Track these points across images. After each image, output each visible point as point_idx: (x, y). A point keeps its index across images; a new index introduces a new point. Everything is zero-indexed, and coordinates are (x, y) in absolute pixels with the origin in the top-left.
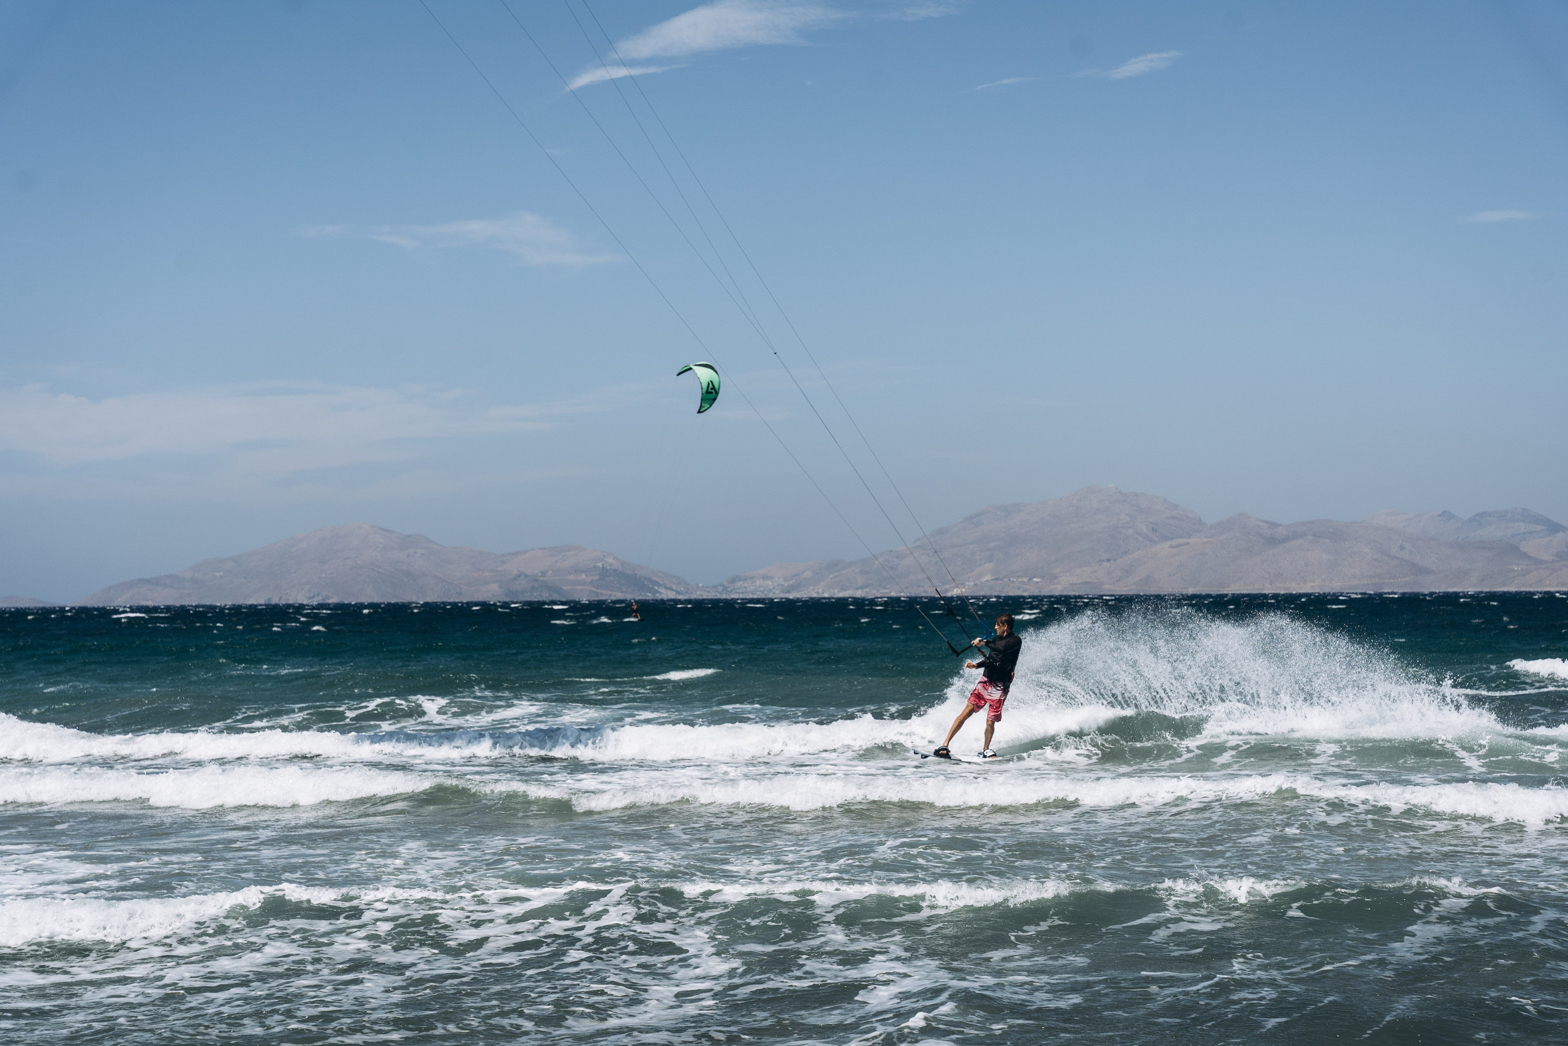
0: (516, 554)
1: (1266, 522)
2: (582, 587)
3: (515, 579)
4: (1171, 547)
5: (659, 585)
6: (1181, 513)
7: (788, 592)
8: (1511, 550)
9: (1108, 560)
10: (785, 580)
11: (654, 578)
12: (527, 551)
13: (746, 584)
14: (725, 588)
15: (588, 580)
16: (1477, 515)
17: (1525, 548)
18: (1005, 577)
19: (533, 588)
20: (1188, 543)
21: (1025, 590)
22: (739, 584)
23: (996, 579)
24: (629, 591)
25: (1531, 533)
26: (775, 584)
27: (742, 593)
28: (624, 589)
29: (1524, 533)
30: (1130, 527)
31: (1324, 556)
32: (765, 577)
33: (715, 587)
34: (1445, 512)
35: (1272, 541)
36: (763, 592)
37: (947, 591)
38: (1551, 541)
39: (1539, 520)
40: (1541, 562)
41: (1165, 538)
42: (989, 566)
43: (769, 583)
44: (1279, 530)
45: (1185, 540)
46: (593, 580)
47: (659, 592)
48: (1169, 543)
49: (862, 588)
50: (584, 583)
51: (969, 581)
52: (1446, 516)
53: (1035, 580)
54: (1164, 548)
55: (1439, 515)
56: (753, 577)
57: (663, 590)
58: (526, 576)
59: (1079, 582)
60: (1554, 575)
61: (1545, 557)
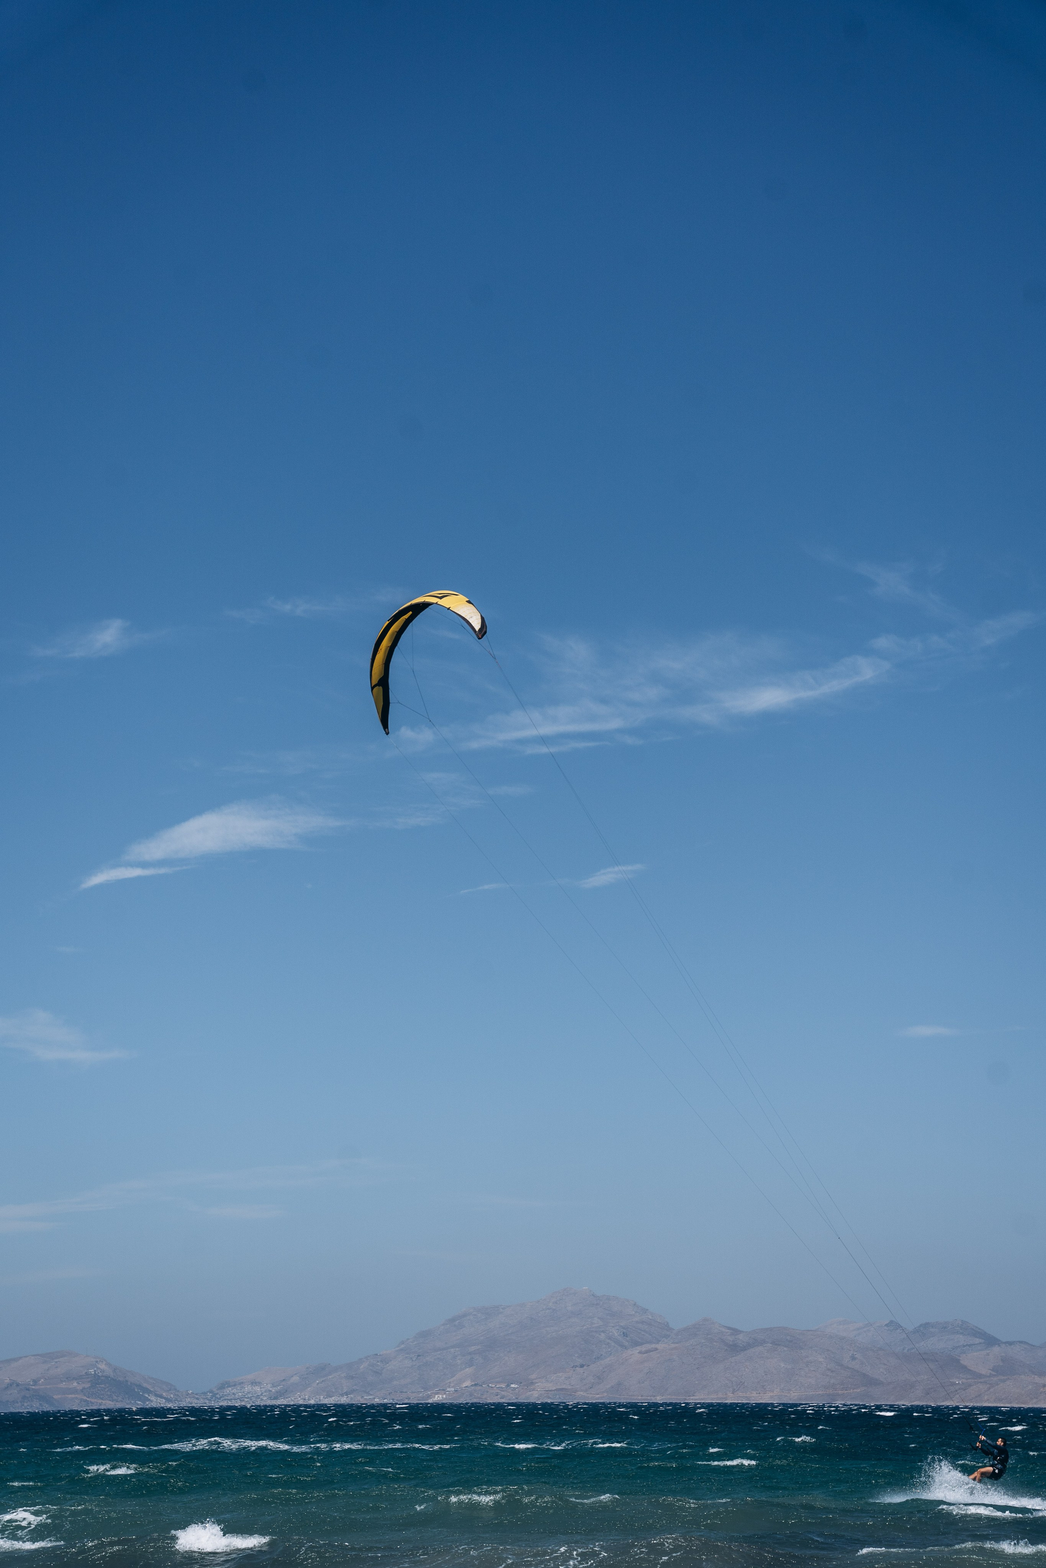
0: (8, 1361)
1: (729, 1328)
2: (73, 1396)
3: (6, 1388)
4: (640, 1353)
5: (149, 1392)
6: (650, 1317)
7: (276, 1398)
8: (952, 1363)
9: (582, 1366)
10: (274, 1386)
11: (145, 1385)
12: (21, 1358)
13: (235, 1391)
14: (214, 1395)
15: (80, 1387)
16: (921, 1326)
17: (965, 1360)
18: (484, 1383)
19: (24, 1397)
20: (656, 1349)
21: (502, 1398)
22: (228, 1390)
23: (476, 1385)
24: (120, 1399)
25: (970, 1346)
26: (263, 1390)
27: (230, 1400)
28: (115, 1398)
29: (964, 1346)
30: (603, 1331)
31: (782, 1365)
32: (254, 1383)
33: (205, 1393)
34: (892, 1322)
35: (735, 1348)
36: (250, 1398)
37: (429, 1397)
38: (988, 1354)
39: (977, 1333)
40: (980, 1376)
41: (636, 1344)
42: (469, 1370)
43: (257, 1389)
44: (741, 1337)
45: (653, 1346)
46: (84, 1388)
47: (149, 1400)
48: (639, 1348)
49: (347, 1394)
50: (74, 1391)
51: (449, 1387)
52: (893, 1325)
53: (513, 1386)
54: (634, 1354)
55: (886, 1325)
56: (242, 1383)
57: (153, 1398)
58: (18, 1385)
59: (554, 1388)
60: (992, 1390)
61: (984, 1371)
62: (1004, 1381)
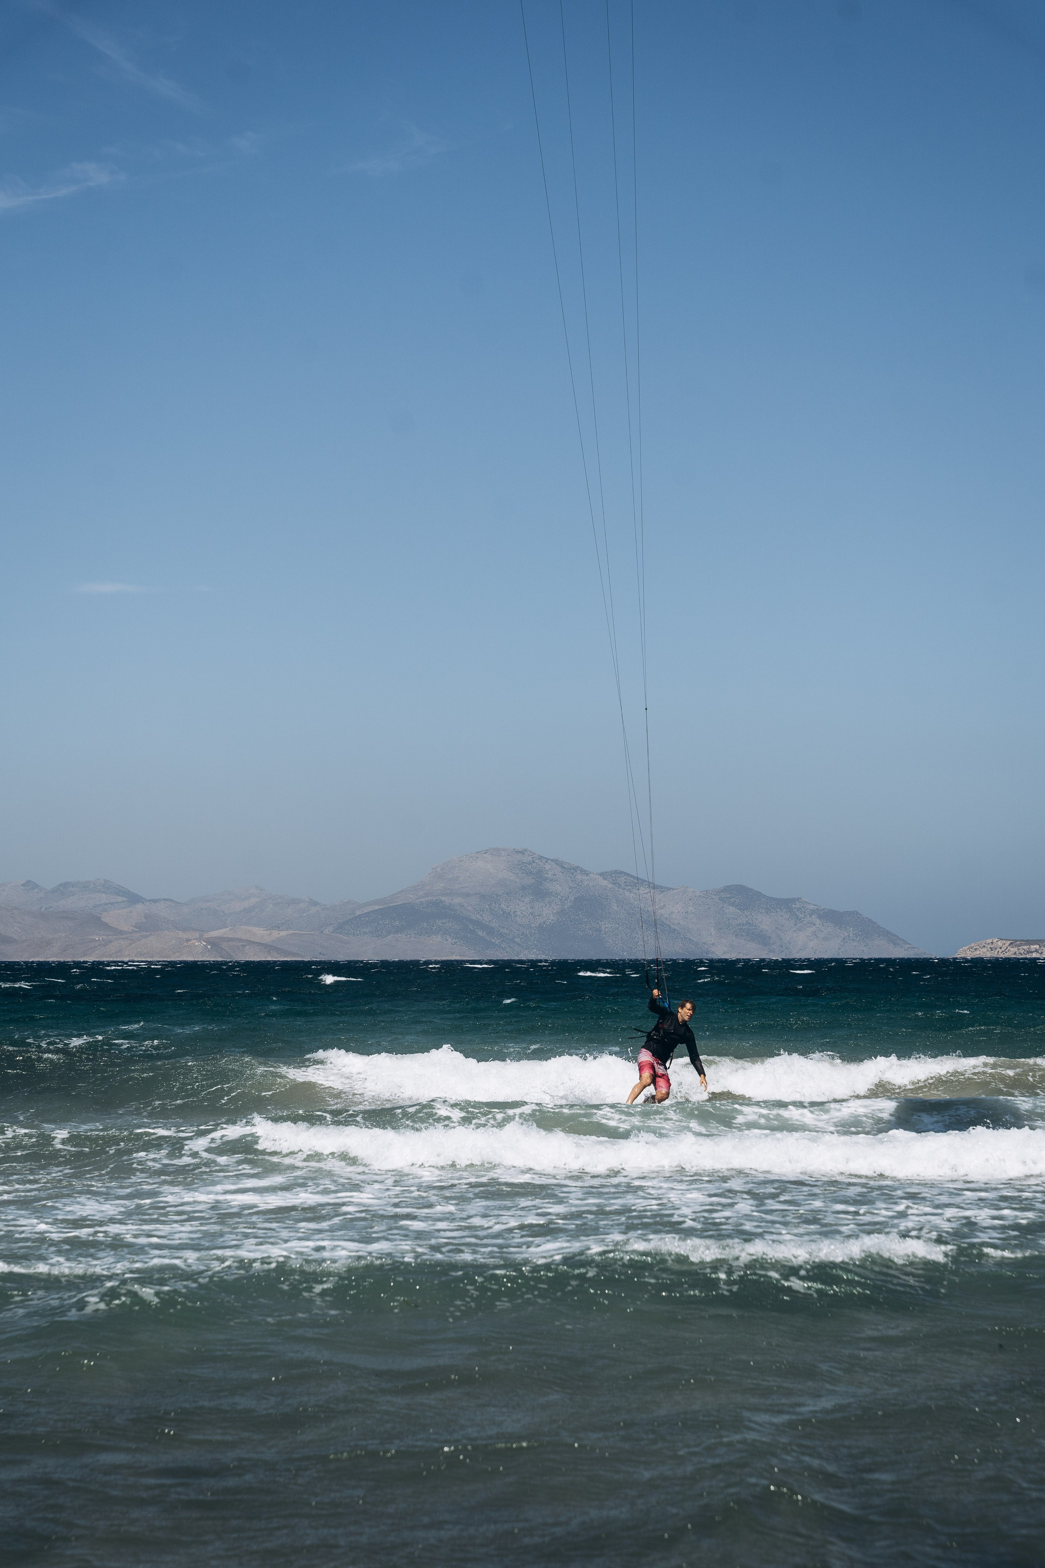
8: (94, 921)
16: (61, 885)
17: (106, 918)
25: (112, 904)
29: (106, 904)
34: (29, 882)
38: (131, 912)
39: (120, 891)
40: (121, 932)
52: (30, 885)
55: (23, 885)
60: (133, 945)
61: (126, 928)
62: (146, 937)
